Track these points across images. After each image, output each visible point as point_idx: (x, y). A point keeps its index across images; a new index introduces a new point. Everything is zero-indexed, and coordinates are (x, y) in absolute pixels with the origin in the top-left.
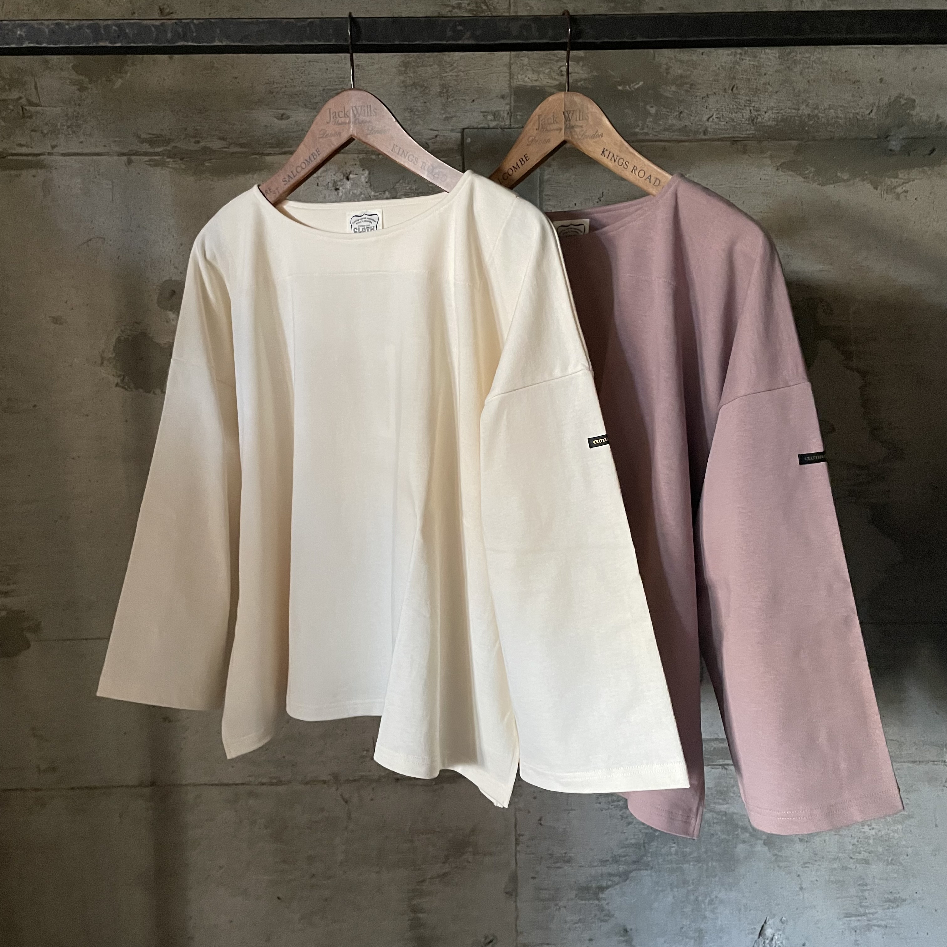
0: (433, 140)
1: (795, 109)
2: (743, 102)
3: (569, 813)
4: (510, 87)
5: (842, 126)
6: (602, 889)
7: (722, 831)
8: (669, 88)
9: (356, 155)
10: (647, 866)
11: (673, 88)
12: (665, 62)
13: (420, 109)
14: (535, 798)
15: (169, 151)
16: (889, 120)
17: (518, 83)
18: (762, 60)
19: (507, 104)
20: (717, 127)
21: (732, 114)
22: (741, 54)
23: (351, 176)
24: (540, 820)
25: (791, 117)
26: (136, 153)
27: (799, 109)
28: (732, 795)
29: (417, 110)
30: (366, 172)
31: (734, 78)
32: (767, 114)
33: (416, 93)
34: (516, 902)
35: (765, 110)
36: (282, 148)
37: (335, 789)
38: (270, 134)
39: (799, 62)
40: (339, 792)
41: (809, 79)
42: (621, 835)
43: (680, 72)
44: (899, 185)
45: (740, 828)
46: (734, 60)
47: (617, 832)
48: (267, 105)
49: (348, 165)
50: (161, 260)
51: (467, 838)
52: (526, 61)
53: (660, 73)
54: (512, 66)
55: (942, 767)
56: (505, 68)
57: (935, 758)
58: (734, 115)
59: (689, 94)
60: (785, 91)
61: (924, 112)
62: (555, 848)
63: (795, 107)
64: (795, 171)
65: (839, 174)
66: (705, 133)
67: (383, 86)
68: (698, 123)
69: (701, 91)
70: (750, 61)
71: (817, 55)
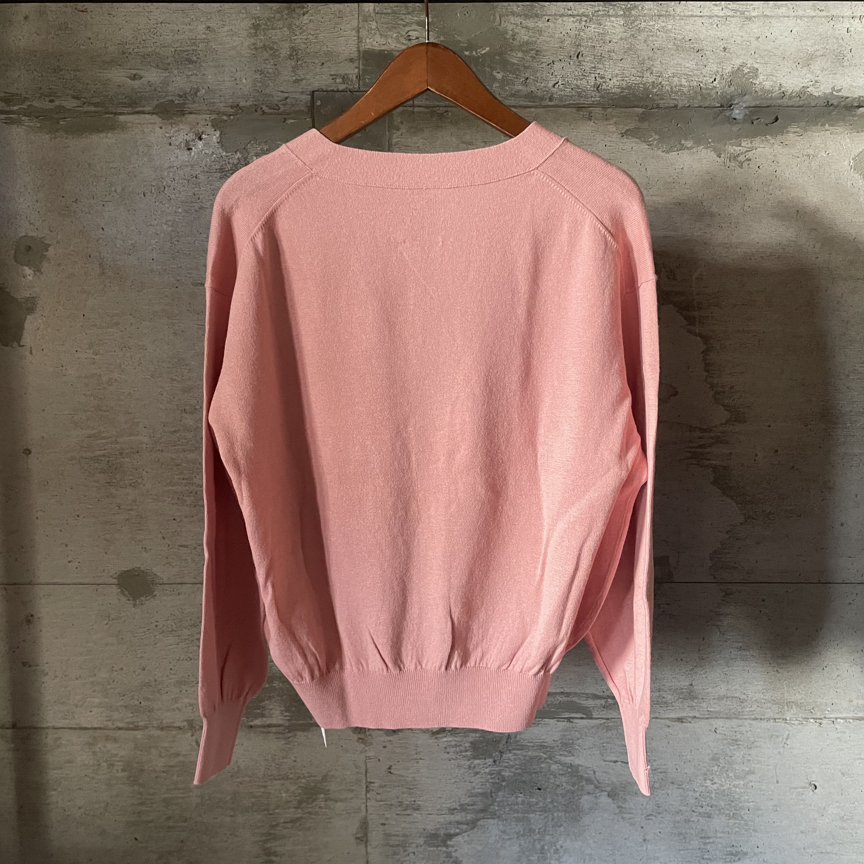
0: (283, 102)
1: (638, 76)
2: (588, 69)
3: (417, 762)
4: (359, 51)
5: (685, 94)
6: (450, 836)
7: (567, 783)
8: (515, 54)
9: (209, 116)
10: (494, 815)
11: (520, 55)
12: (511, 28)
13: (271, 71)
14: (385, 747)
15: (25, 109)
16: (732, 88)
17: (367, 47)
18: (607, 28)
19: (356, 68)
20: (563, 93)
21: (577, 81)
22: (586, 21)
23: (204, 136)
24: (390, 768)
25: (635, 84)
27: (643, 77)
28: (577, 747)
29: (268, 72)
30: (218, 133)
31: (579, 45)
32: (612, 81)
33: (266, 55)
34: (366, 846)
35: (610, 77)
36: (135, 107)
37: (189, 734)
38: (124, 94)
39: (644, 30)
40: (194, 738)
41: (653, 47)
42: (469, 784)
43: (526, 38)
44: (742, 153)
45: (585, 780)
46: (579, 27)
47: (465, 781)
48: (120, 65)
49: (200, 125)
50: (17, 216)
51: (319, 785)
52: (374, 25)
53: (506, 39)
54: (360, 30)
55: (783, 724)
56: (354, 32)
57: (776, 716)
58: (579, 81)
59: (535, 60)
60: (629, 59)
61: (766, 81)
62: (404, 796)
63: (639, 74)
64: (639, 138)
65: (683, 142)
66: (551, 100)
67: (234, 48)
68: (544, 89)
69: (547, 57)
70: (595, 28)
71: (661, 23)
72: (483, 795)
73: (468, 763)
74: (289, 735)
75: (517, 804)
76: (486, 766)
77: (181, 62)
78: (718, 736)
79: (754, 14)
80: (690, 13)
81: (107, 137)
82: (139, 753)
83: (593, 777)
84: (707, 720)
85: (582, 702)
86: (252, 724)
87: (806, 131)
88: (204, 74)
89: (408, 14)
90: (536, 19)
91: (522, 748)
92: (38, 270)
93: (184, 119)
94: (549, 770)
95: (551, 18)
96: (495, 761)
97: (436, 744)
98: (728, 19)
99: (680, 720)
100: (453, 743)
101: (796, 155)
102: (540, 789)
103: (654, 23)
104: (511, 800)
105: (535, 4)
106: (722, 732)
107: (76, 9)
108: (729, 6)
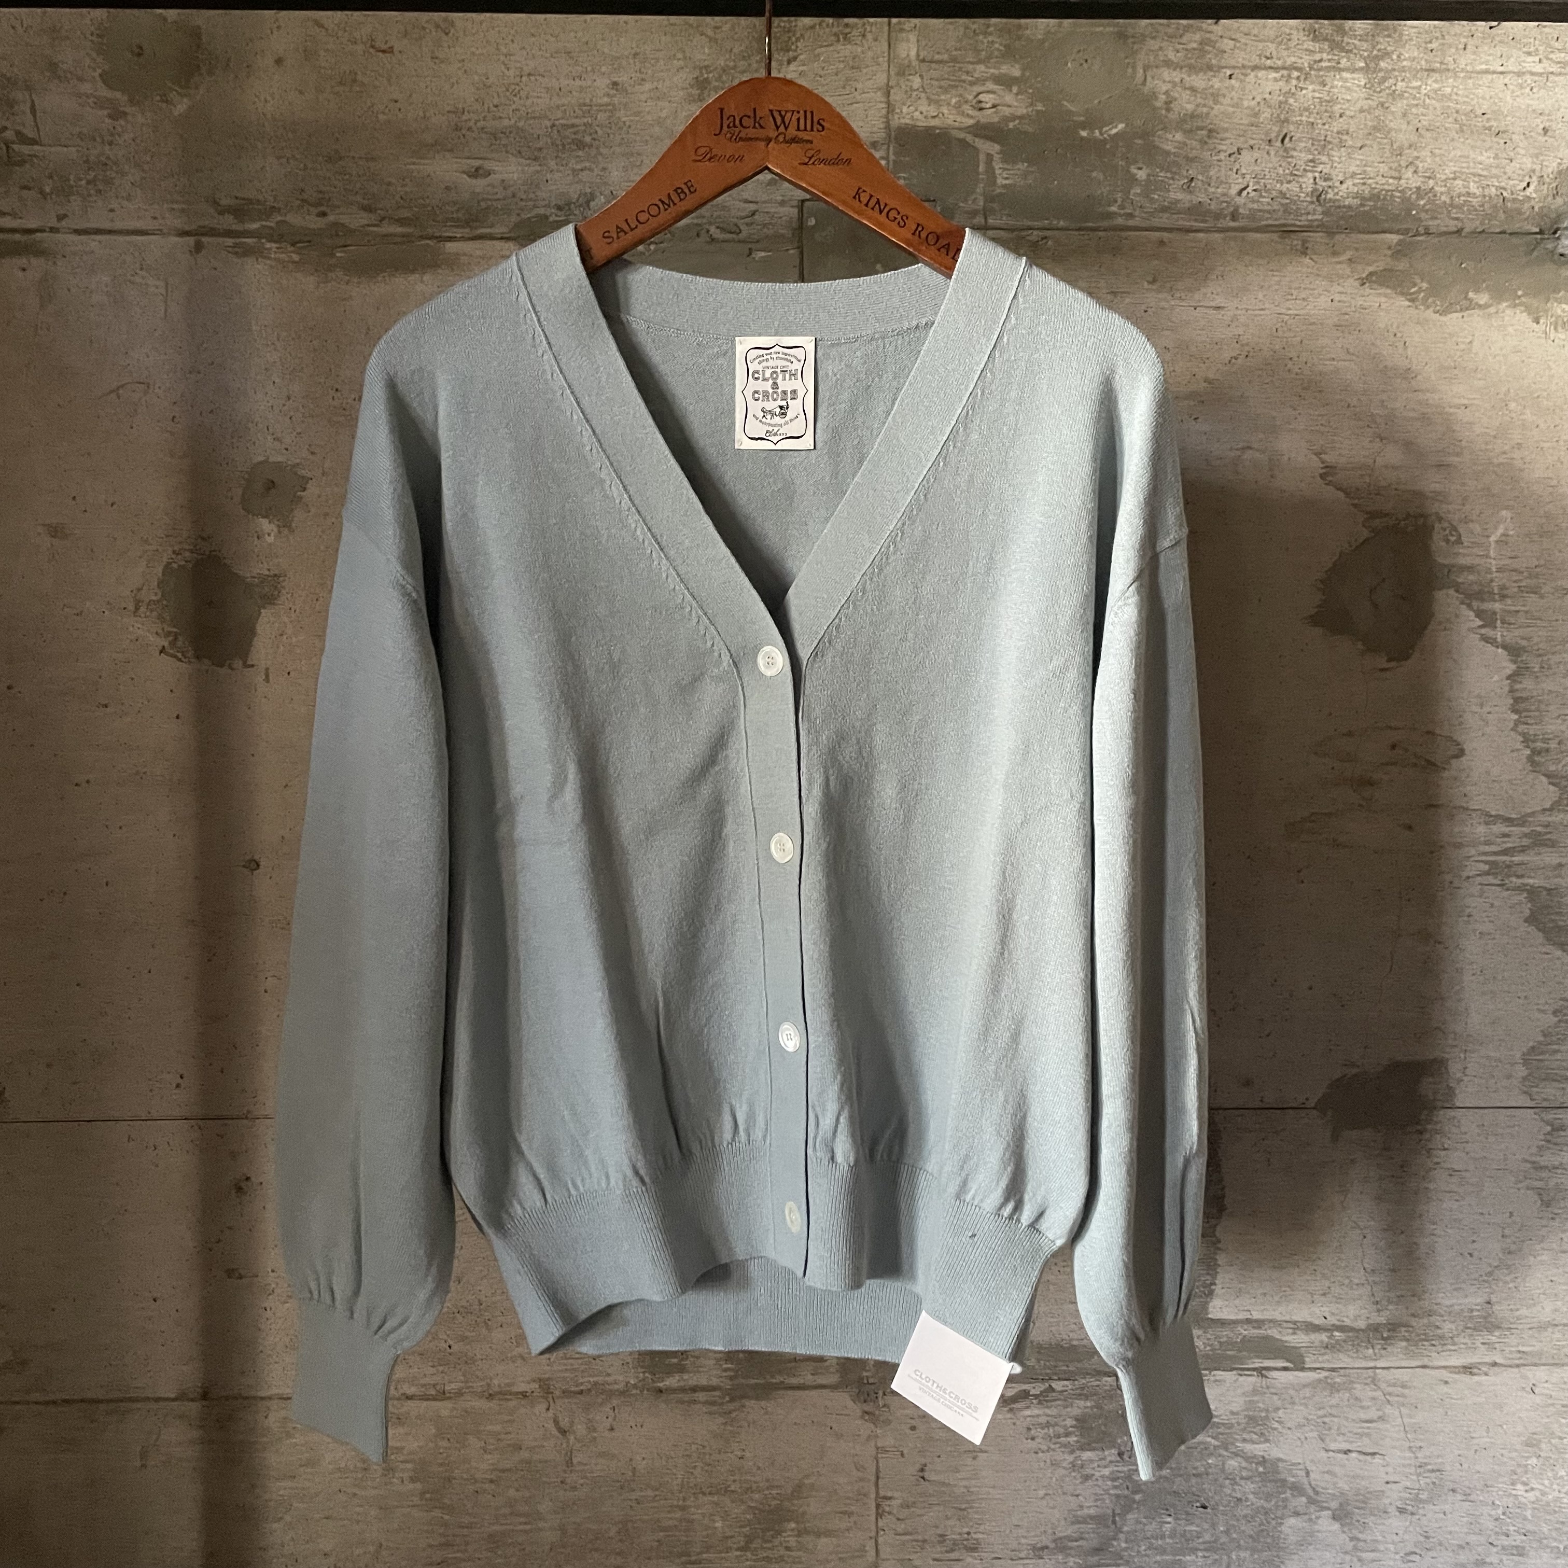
0: (747, 220)
1: (1392, 177)
2: (1302, 163)
3: (975, 1458)
4: (888, 127)
5: (1476, 210)
7: (1256, 1494)
8: (1170, 136)
10: (1118, 1559)
11: (1179, 136)
12: (1164, 89)
14: (913, 1428)
15: (271, 228)
16: (1559, 201)
17: (903, 121)
18: (1335, 91)
20: (1255, 206)
21: (1282, 184)
22: (1298, 78)
24: (922, 1470)
25: (1388, 191)
26: (212, 232)
27: (1400, 178)
28: (1276, 1425)
31: (1286, 121)
32: (1344, 186)
35: (1341, 178)
36: (476, 228)
37: (542, 1408)
38: (456, 203)
39: (1402, 95)
40: (550, 1414)
41: (1419, 125)
42: (1071, 1498)
43: (1190, 107)
45: (1291, 1488)
46: (1285, 89)
47: (1064, 1494)
48: (451, 151)
50: (250, 425)
51: (786, 1504)
52: (916, 82)
53: (1155, 108)
54: (892, 91)
56: (879, 93)
58: (1286, 186)
59: (1205, 148)
60: (1375, 146)
62: (950, 1523)
63: (1394, 174)
64: (1393, 288)
65: (1471, 295)
66: (1234, 216)
67: (660, 122)
68: (1222, 199)
69: (1228, 142)
70: (1314, 91)
71: (1432, 84)
72: (1099, 1519)
73: (1071, 1458)
74: (731, 1406)
75: (1163, 1537)
76: (1103, 1463)
77: (563, 145)
78: (1538, 1399)
80: (1484, 67)
81: (422, 282)
82: (444, 1444)
83: (1304, 1480)
84: (1517, 1370)
85: (1284, 1338)
86: (661, 1385)
88: (604, 169)
89: (980, 62)
90: (1209, 74)
92: (286, 525)
94: (1223, 1470)
95: (1237, 71)
96: (1120, 1454)
97: (1010, 1422)
98: (1551, 78)
99: (1468, 1369)
100: (1043, 1420)
102: (1204, 1507)
103: (1419, 83)
104: (1152, 1527)
105: (1207, 48)
106: (1547, 1392)
107: (373, 47)
108: (1551, 56)
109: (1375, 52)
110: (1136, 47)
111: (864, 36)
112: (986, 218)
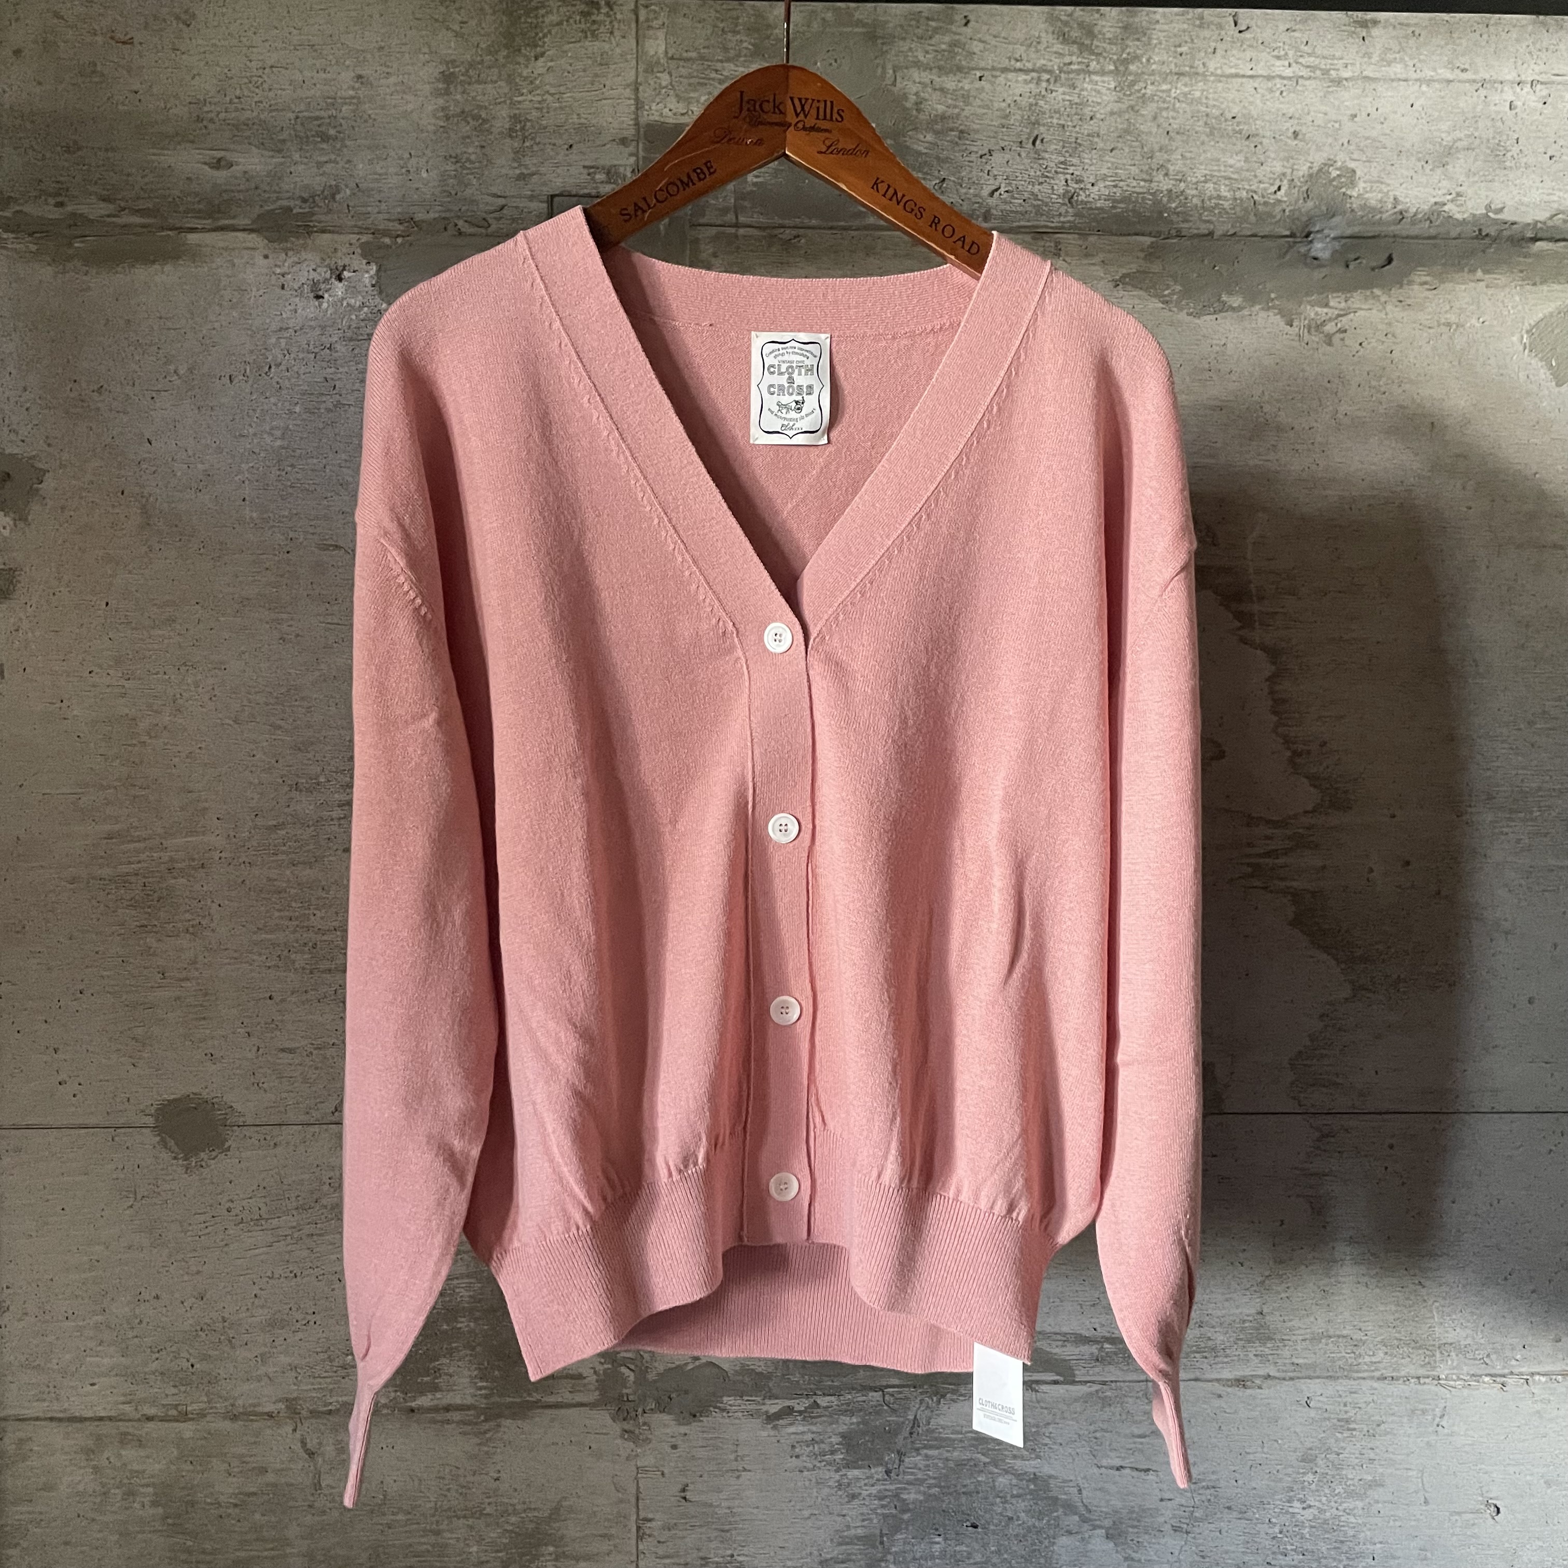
0: (497, 215)
1: (1143, 180)
2: (1052, 165)
3: (738, 1477)
4: (637, 124)
5: (1227, 213)
7: (1027, 1512)
8: (921, 137)
9: (357, 237)
11: (930, 137)
12: (914, 90)
13: (473, 157)
14: (674, 1447)
15: (8, 218)
16: (1310, 204)
17: (651, 118)
18: (1085, 93)
19: (631, 155)
20: (1007, 207)
21: (1033, 185)
22: (1048, 81)
23: (346, 274)
24: (684, 1490)
25: (1138, 193)
27: (1151, 181)
28: (1047, 1441)
29: (468, 160)
30: (374, 268)
31: (1037, 123)
32: (1096, 188)
33: (466, 129)
35: (1092, 180)
36: (218, 219)
37: (289, 1429)
38: (197, 194)
39: (1151, 99)
40: (298, 1435)
41: (1170, 129)
42: (839, 1519)
43: (941, 108)
44: (1330, 320)
45: (1063, 1506)
46: (1036, 91)
47: (830, 1513)
48: (192, 142)
49: (339, 254)
51: (544, 1527)
52: (665, 79)
53: (905, 109)
54: (641, 88)
55: (1433, 1388)
56: (628, 90)
57: (1421, 1372)
58: (1037, 187)
59: (956, 148)
60: (1126, 149)
61: (1371, 191)
62: (713, 1545)
63: (1145, 176)
64: (1147, 290)
65: (1224, 298)
66: (986, 217)
67: (406, 115)
68: (974, 200)
69: (979, 143)
70: (1064, 94)
71: (1181, 88)
72: (866, 1540)
73: (837, 1477)
74: (486, 1426)
75: (933, 1557)
76: (871, 1481)
77: (308, 138)
78: (1313, 1413)
79: (1346, 74)
80: (1233, 71)
81: (163, 272)
82: (187, 1466)
83: (1076, 1498)
84: (1291, 1383)
85: (1054, 1351)
86: (413, 1404)
87: (1442, 282)
88: (349, 162)
89: (728, 60)
90: (959, 75)
91: (941, 1443)
92: (22, 518)
93: (309, 242)
94: (993, 1488)
95: (986, 73)
96: (888, 1472)
97: (774, 1440)
98: (1301, 82)
99: (1241, 1382)
100: (809, 1437)
101: (1427, 323)
102: (975, 1527)
103: (1169, 87)
104: (920, 1548)
105: (956, 50)
106: (1320, 1405)
107: (112, 38)
108: (1301, 60)
109: (1124, 56)
110: (885, 48)
111: (612, 33)
112: (737, 218)
